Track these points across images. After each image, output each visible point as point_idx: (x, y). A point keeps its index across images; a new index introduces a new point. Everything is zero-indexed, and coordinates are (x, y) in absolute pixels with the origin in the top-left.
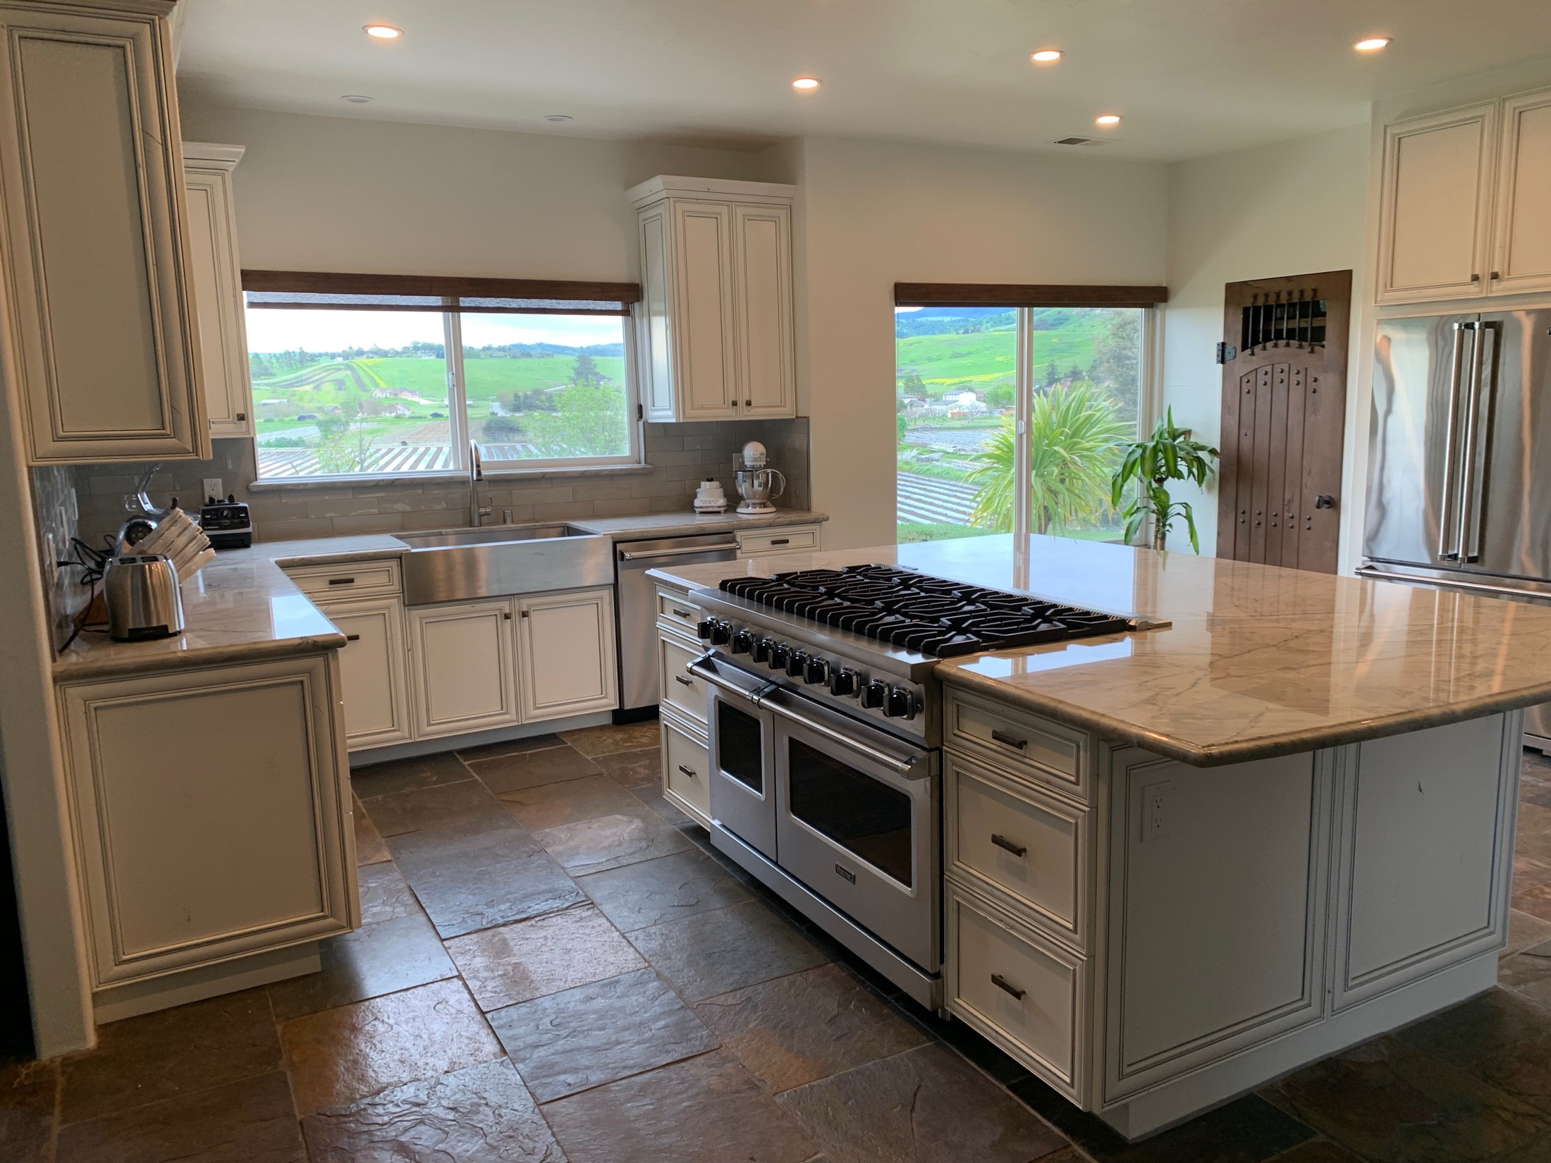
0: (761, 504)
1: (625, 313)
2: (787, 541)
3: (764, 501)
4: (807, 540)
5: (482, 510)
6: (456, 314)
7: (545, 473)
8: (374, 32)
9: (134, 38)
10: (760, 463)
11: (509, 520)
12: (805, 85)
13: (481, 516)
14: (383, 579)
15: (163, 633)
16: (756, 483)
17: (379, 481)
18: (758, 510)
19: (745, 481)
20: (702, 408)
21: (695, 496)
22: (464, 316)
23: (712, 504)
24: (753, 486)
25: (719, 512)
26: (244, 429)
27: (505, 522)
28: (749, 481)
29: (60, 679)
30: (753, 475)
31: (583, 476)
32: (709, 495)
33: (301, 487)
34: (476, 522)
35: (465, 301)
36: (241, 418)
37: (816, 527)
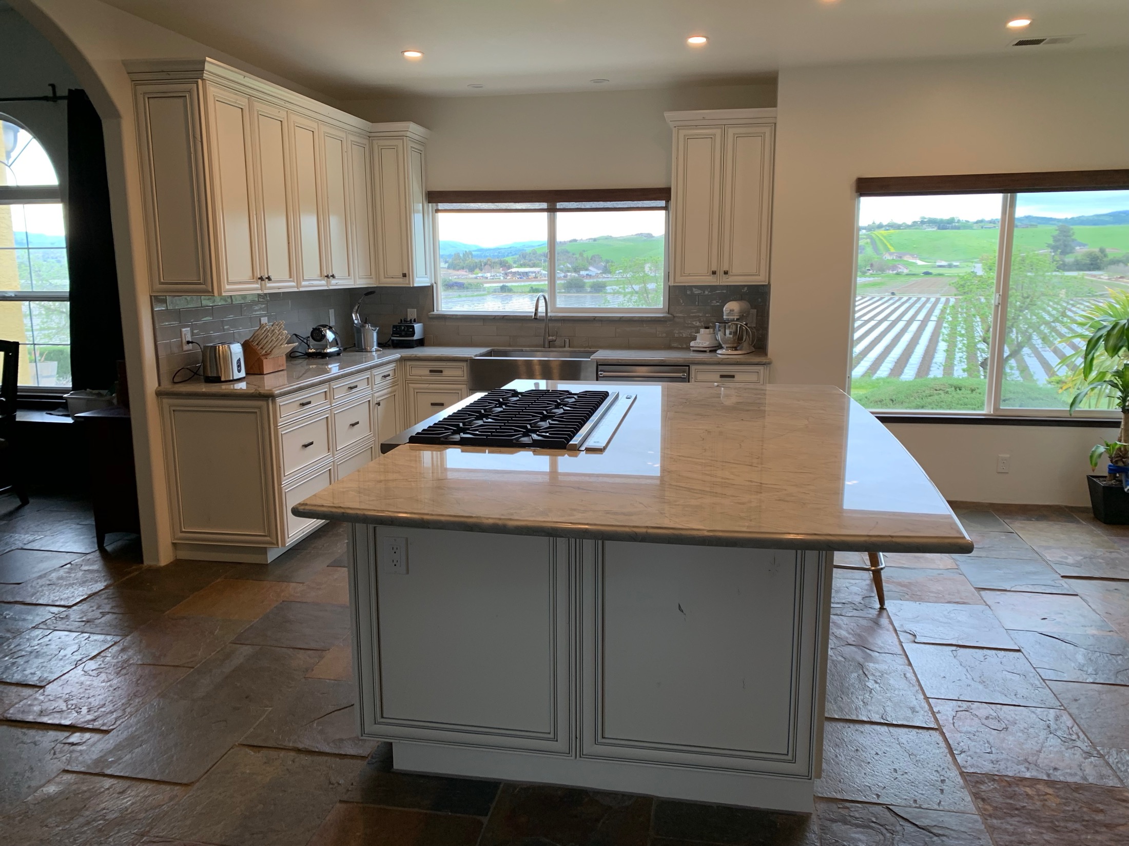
0: (733, 347)
1: (666, 208)
2: (733, 377)
3: (735, 345)
4: (753, 377)
5: (551, 338)
6: (552, 213)
7: (596, 317)
8: (407, 54)
9: (190, 92)
10: (732, 317)
11: (567, 344)
12: (697, 41)
13: (550, 342)
14: (459, 373)
15: (217, 380)
16: (728, 332)
17: (495, 316)
18: (730, 352)
19: (720, 330)
20: (689, 275)
21: (695, 339)
22: (559, 214)
23: (700, 345)
24: (725, 334)
25: (705, 351)
26: (407, 282)
27: (565, 347)
28: (722, 330)
29: (159, 394)
30: (725, 326)
31: (621, 321)
32: (703, 339)
33: (454, 317)
34: (547, 345)
35: (559, 205)
36: (404, 275)
37: (761, 368)
